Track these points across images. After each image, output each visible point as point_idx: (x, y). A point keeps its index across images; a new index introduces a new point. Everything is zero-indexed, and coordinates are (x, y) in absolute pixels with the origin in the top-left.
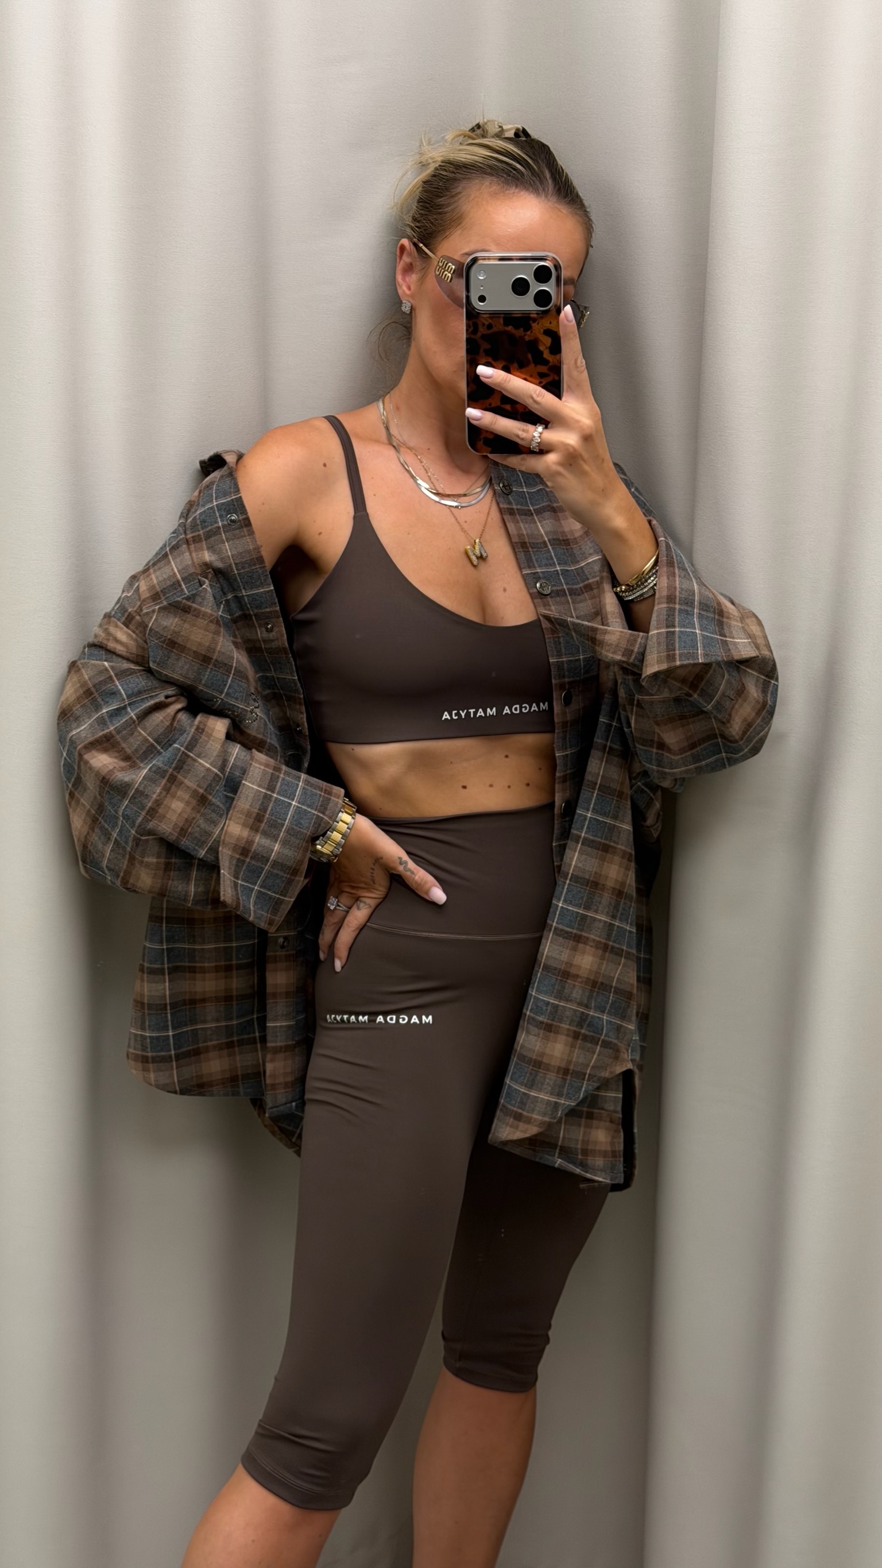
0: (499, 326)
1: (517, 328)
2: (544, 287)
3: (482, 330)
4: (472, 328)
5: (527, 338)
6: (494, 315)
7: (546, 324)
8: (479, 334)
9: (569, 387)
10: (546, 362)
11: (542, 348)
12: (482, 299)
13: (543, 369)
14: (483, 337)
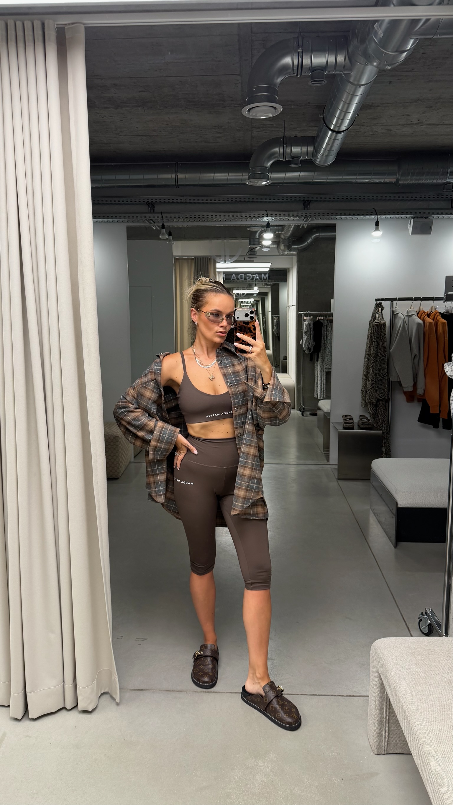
0: (242, 324)
1: (246, 324)
2: (252, 315)
3: (238, 325)
4: (235, 325)
5: (248, 327)
6: (241, 322)
7: (252, 324)
8: (237, 326)
9: (258, 338)
10: (252, 332)
11: (251, 329)
12: (238, 318)
13: (252, 334)
14: (238, 327)
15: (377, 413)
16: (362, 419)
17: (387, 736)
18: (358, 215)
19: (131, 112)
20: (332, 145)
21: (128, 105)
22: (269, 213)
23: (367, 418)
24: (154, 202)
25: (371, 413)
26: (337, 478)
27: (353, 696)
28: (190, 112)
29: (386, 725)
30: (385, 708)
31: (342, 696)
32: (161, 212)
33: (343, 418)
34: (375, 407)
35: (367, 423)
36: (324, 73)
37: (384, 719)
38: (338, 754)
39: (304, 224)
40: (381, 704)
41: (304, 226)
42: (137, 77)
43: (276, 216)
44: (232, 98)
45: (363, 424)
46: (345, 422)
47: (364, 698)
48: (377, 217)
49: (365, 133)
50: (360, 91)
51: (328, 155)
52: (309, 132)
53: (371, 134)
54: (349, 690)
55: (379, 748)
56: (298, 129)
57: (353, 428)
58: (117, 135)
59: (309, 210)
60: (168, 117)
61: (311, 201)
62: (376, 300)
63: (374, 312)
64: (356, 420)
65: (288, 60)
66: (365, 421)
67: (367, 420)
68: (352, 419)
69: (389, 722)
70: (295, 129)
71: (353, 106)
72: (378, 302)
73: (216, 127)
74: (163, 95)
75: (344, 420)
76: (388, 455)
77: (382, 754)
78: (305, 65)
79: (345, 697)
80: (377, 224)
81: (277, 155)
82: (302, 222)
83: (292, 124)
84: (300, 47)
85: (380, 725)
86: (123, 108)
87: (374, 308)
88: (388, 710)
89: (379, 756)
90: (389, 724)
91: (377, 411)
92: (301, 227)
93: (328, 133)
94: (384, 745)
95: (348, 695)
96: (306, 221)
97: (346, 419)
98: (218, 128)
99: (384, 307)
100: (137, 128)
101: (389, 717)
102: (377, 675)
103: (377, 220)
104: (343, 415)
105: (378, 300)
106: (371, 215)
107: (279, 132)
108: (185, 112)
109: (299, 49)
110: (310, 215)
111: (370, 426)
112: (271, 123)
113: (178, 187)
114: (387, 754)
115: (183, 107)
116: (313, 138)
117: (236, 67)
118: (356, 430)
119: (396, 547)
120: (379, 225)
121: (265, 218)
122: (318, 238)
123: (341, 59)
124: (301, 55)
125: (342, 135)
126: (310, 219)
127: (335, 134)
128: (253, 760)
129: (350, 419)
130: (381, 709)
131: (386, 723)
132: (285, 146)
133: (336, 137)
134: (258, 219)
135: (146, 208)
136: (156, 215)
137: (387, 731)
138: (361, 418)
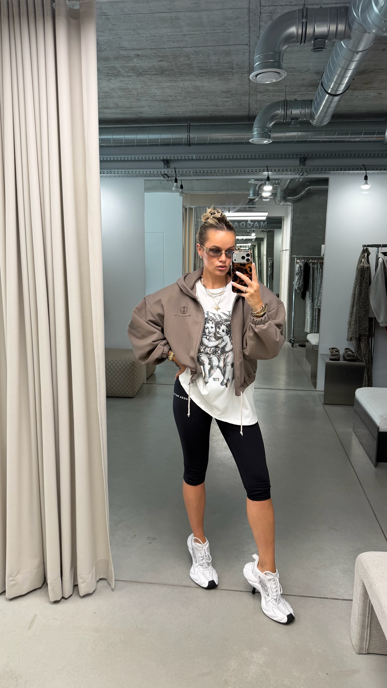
15: (360, 347)
16: (347, 352)
17: (368, 638)
18: (349, 170)
19: (151, 80)
20: (328, 108)
21: (148, 73)
22: (269, 169)
23: (352, 351)
24: (169, 158)
25: (355, 346)
26: (323, 403)
27: (337, 599)
28: (202, 79)
29: (367, 629)
30: (367, 613)
31: (328, 598)
32: (175, 168)
33: (330, 350)
34: (358, 341)
35: (352, 356)
36: (326, 41)
37: (366, 624)
38: (324, 651)
39: (300, 178)
40: (364, 610)
41: (300, 179)
42: (157, 48)
43: (276, 171)
44: (240, 66)
45: (348, 356)
46: (332, 354)
47: (347, 601)
48: (366, 172)
49: (358, 96)
50: (357, 57)
51: (325, 116)
52: (308, 96)
53: (363, 97)
54: (333, 593)
55: (361, 648)
56: (298, 93)
57: (338, 360)
58: (138, 100)
59: (305, 165)
60: (183, 84)
61: (306, 157)
62: (363, 245)
63: (360, 257)
64: (342, 352)
65: (293, 30)
66: (350, 354)
67: (352, 353)
68: (338, 352)
69: (370, 626)
70: (295, 93)
71: (350, 71)
72: (365, 248)
73: (224, 92)
74: (179, 64)
75: (331, 352)
76: (370, 384)
77: (363, 654)
78: (309, 34)
79: (330, 600)
80: (366, 178)
81: (278, 117)
82: (298, 176)
83: (292, 89)
84: (304, 18)
85: (363, 628)
86: (144, 76)
87: (361, 253)
88: (370, 615)
89: (360, 655)
90: (370, 628)
91: (360, 345)
92: (297, 181)
93: (326, 96)
94: (365, 645)
95: (333, 598)
96: (302, 175)
97: (333, 352)
98: (227, 93)
99: (370, 252)
100: (156, 93)
101: (371, 622)
102: (361, 585)
103: (366, 175)
104: (330, 348)
105: (365, 246)
106: (361, 170)
107: (280, 96)
108: (198, 79)
109: (303, 19)
110: (306, 170)
111: (354, 358)
112: (274, 88)
113: (190, 146)
114: (368, 654)
115: (196, 75)
116: (311, 101)
117: (245, 37)
118: (342, 361)
119: (376, 466)
120: (368, 179)
121: (265, 173)
122: (311, 190)
123: (342, 28)
124: (305, 25)
125: (338, 98)
126: (306, 173)
127: (331, 97)
128: (248, 652)
129: (336, 351)
130: (364, 615)
131: (368, 627)
132: (286, 108)
133: (332, 99)
134: (260, 173)
135: (162, 164)
136: (170, 170)
137: (369, 634)
138: (346, 350)
